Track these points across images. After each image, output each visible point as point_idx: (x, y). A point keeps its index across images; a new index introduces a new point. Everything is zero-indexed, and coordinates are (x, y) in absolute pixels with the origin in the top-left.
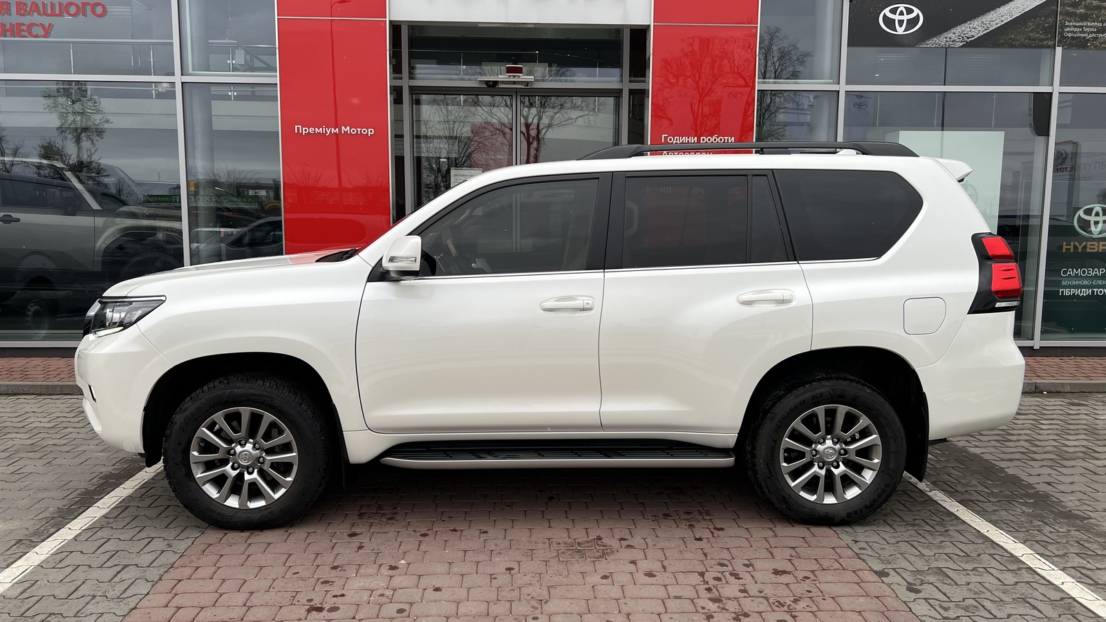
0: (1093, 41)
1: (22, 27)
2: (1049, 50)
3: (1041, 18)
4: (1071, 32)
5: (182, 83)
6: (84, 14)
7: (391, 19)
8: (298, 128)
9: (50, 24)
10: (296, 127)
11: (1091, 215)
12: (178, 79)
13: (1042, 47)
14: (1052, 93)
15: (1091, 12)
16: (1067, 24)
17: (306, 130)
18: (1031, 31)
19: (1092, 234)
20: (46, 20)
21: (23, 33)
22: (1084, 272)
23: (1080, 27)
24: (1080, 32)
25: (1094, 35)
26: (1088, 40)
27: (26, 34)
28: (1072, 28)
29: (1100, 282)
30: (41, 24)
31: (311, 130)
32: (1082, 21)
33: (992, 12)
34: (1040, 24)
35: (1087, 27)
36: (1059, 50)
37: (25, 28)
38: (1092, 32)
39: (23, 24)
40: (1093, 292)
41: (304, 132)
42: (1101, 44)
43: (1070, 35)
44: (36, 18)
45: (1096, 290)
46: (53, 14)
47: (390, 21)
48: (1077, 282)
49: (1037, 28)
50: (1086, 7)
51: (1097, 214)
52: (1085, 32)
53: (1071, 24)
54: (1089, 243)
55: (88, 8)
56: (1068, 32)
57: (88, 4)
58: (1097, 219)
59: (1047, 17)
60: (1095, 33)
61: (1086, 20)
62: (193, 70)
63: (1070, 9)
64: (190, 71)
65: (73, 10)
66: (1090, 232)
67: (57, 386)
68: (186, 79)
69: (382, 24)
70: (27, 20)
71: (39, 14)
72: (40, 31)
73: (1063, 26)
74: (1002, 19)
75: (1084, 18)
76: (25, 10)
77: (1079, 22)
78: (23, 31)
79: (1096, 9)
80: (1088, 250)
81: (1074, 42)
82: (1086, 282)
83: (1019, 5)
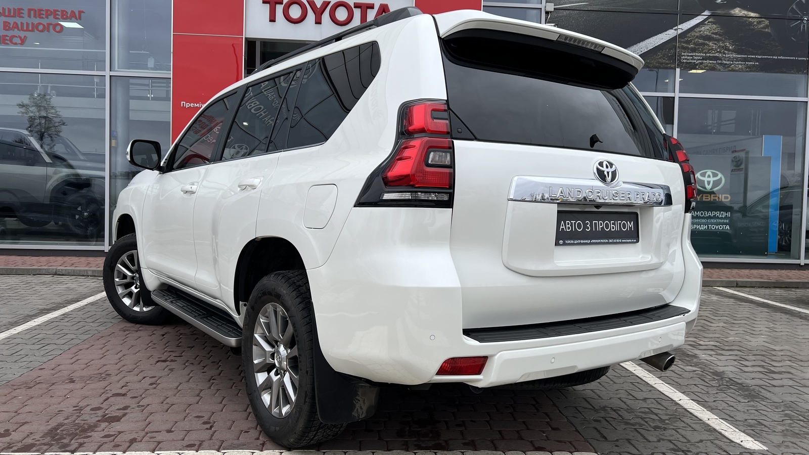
0: (700, 65)
1: (6, 38)
2: (672, 70)
3: (666, 50)
4: (686, 59)
5: (110, 76)
6: (48, 31)
7: (247, 37)
8: (183, 103)
9: (25, 36)
10: (182, 102)
11: (705, 177)
12: (107, 73)
13: (667, 68)
14: (674, 97)
15: (698, 47)
16: (683, 54)
17: (188, 105)
18: (660, 58)
19: (706, 189)
20: (22, 34)
21: (6, 42)
22: (702, 214)
23: (691, 56)
24: (692, 59)
25: (700, 61)
26: (697, 65)
27: (8, 42)
28: (686, 57)
29: (712, 221)
30: (19, 36)
31: (192, 105)
32: (692, 52)
33: (635, 46)
34: (666, 54)
35: (696, 56)
36: (678, 70)
37: (8, 38)
38: (699, 60)
39: (7, 36)
40: (708, 227)
41: (187, 106)
42: (705, 67)
43: (685, 61)
44: (16, 32)
45: (710, 226)
46: (27, 30)
47: (246, 38)
48: (698, 220)
49: (664, 56)
50: (694, 43)
51: (709, 176)
52: (695, 60)
53: (685, 54)
54: (704, 195)
55: (51, 27)
56: (684, 59)
57: (51, 24)
58: (709, 179)
59: (670, 49)
60: (701, 60)
61: (695, 52)
62: (118, 68)
63: (685, 45)
64: (116, 69)
65: (41, 27)
66: (705, 188)
67: (13, 269)
68: (113, 73)
69: (240, 39)
70: (10, 33)
71: (18, 30)
72: (18, 41)
73: (680, 56)
74: (641, 50)
75: (693, 50)
76: (9, 27)
77: (690, 53)
78: (7, 40)
79: (701, 45)
80: (704, 200)
81: (688, 65)
82: (703, 221)
83: (652, 41)
